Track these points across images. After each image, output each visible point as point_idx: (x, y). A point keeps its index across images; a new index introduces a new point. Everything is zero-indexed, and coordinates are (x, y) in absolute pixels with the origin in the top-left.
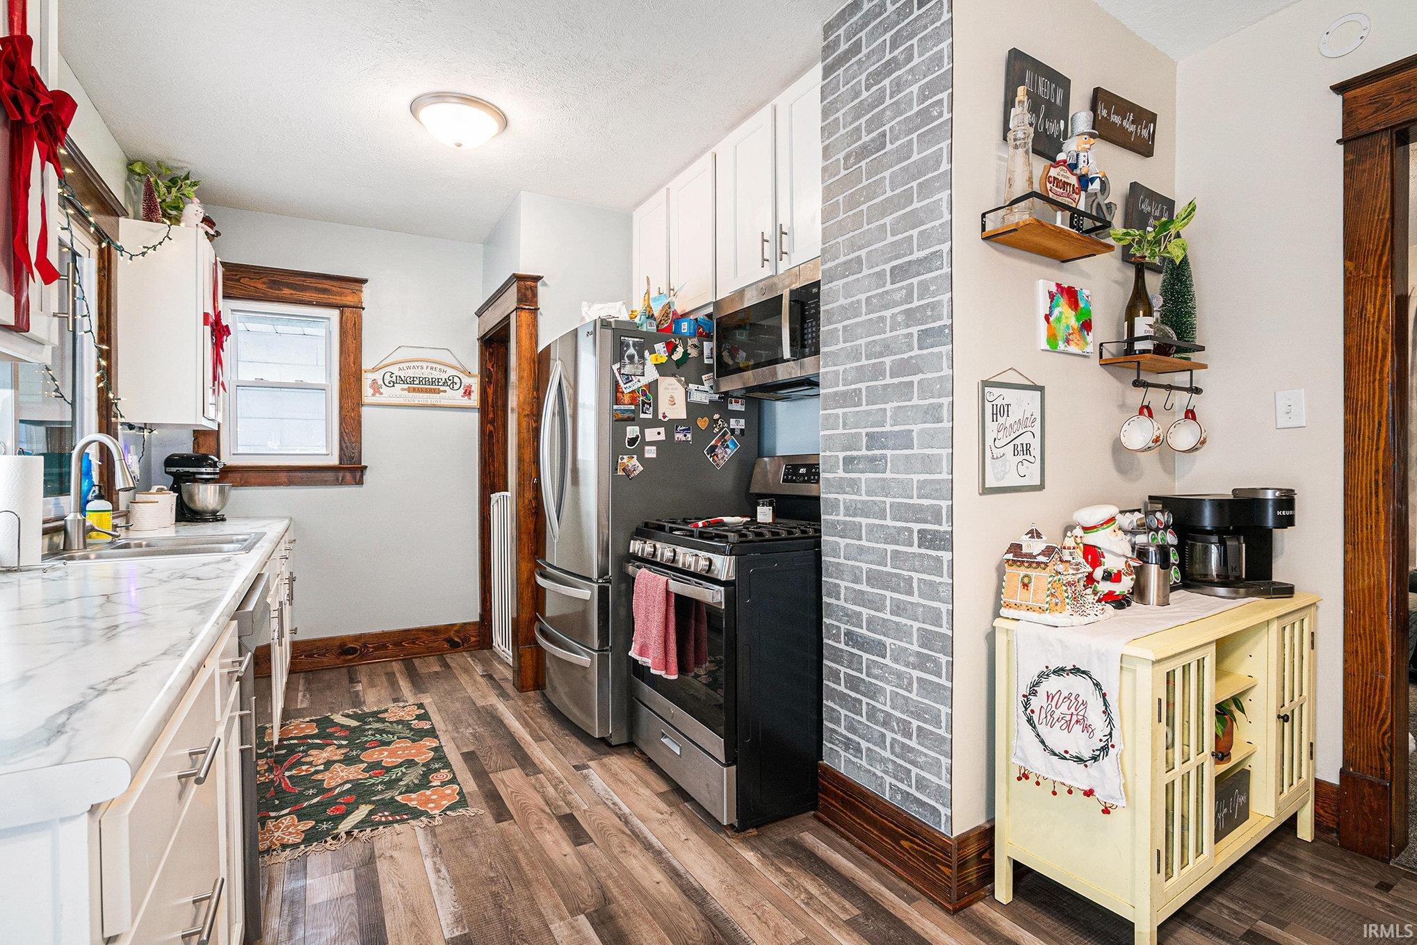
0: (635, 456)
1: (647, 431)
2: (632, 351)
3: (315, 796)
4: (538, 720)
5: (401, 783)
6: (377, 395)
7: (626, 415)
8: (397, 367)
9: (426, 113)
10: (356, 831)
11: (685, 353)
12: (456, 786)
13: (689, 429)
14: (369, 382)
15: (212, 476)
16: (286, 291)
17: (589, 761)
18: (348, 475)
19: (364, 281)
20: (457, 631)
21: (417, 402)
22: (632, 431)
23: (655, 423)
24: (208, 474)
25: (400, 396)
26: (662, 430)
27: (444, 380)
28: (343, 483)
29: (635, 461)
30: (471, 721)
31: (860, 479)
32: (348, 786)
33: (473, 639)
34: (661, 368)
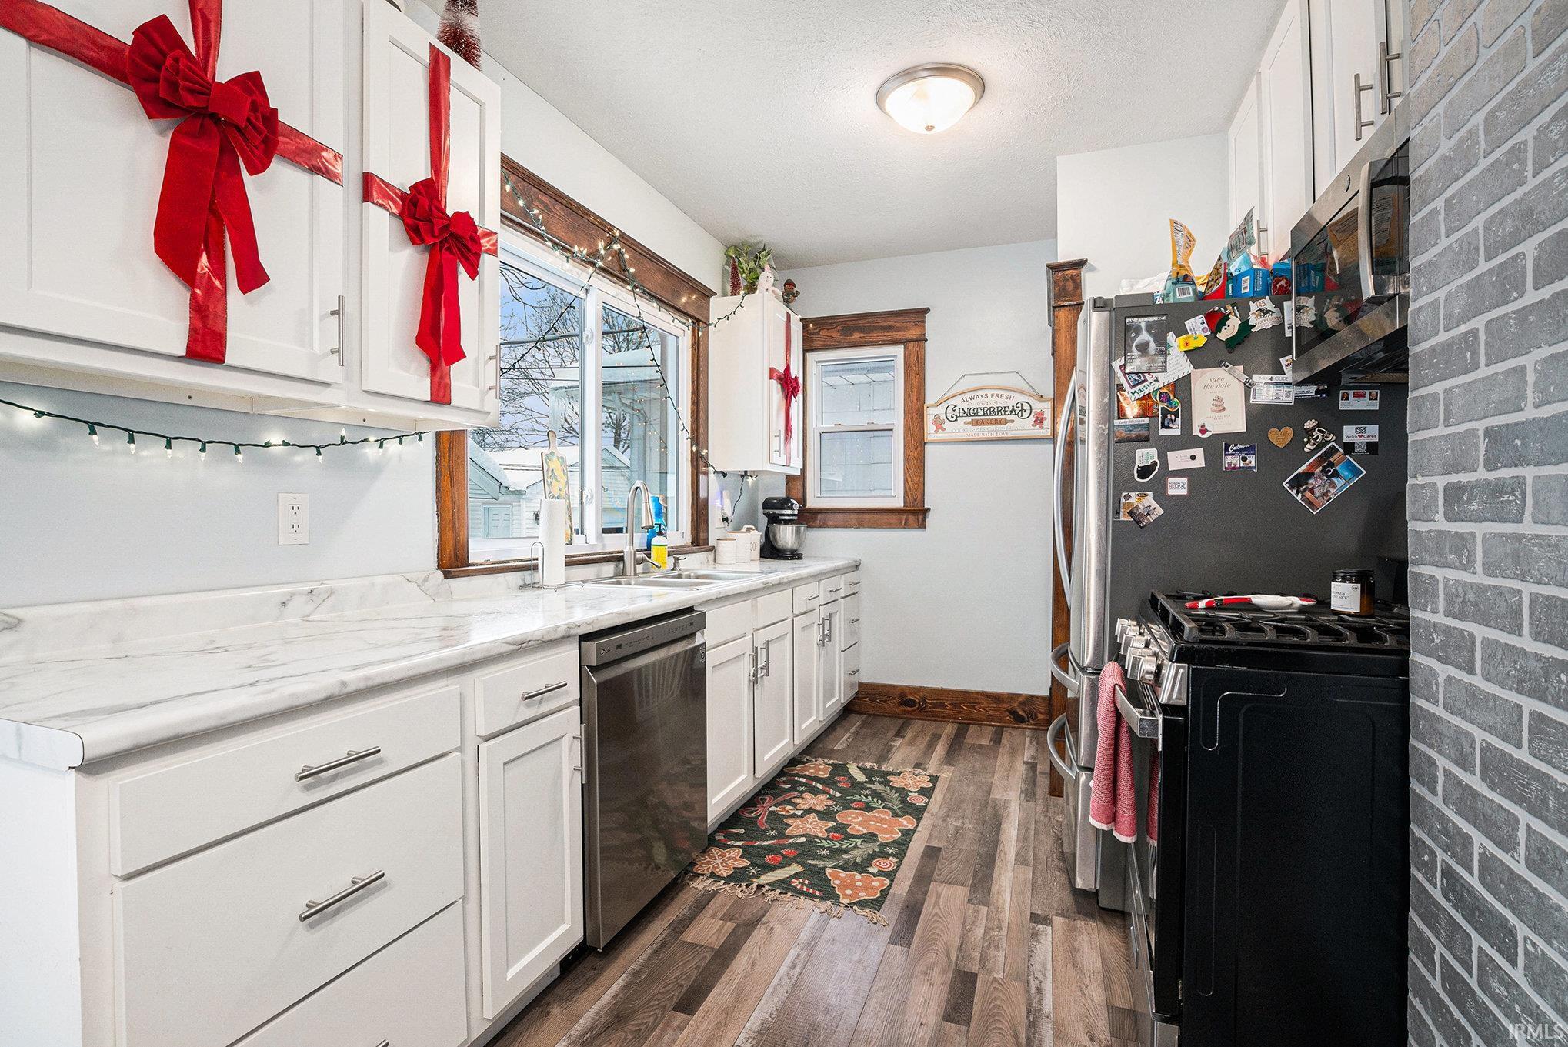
0: (1150, 494)
1: (1172, 456)
2: (1145, 336)
3: (773, 838)
4: (1042, 837)
5: (845, 856)
6: (940, 431)
7: (1134, 434)
8: (960, 398)
9: (890, 103)
10: (767, 887)
11: (1245, 327)
12: (887, 882)
13: (1252, 448)
14: (932, 418)
15: (791, 518)
16: (857, 335)
17: (1058, 915)
18: (911, 518)
19: (927, 310)
20: (1023, 703)
21: (981, 436)
22: (1145, 456)
23: (1187, 440)
24: (788, 515)
25: (964, 431)
26: (1199, 452)
27: (1011, 408)
28: (906, 525)
29: (1150, 500)
30: (969, 813)
31: (1472, 534)
32: (803, 839)
33: (1040, 716)
34: (1198, 357)
